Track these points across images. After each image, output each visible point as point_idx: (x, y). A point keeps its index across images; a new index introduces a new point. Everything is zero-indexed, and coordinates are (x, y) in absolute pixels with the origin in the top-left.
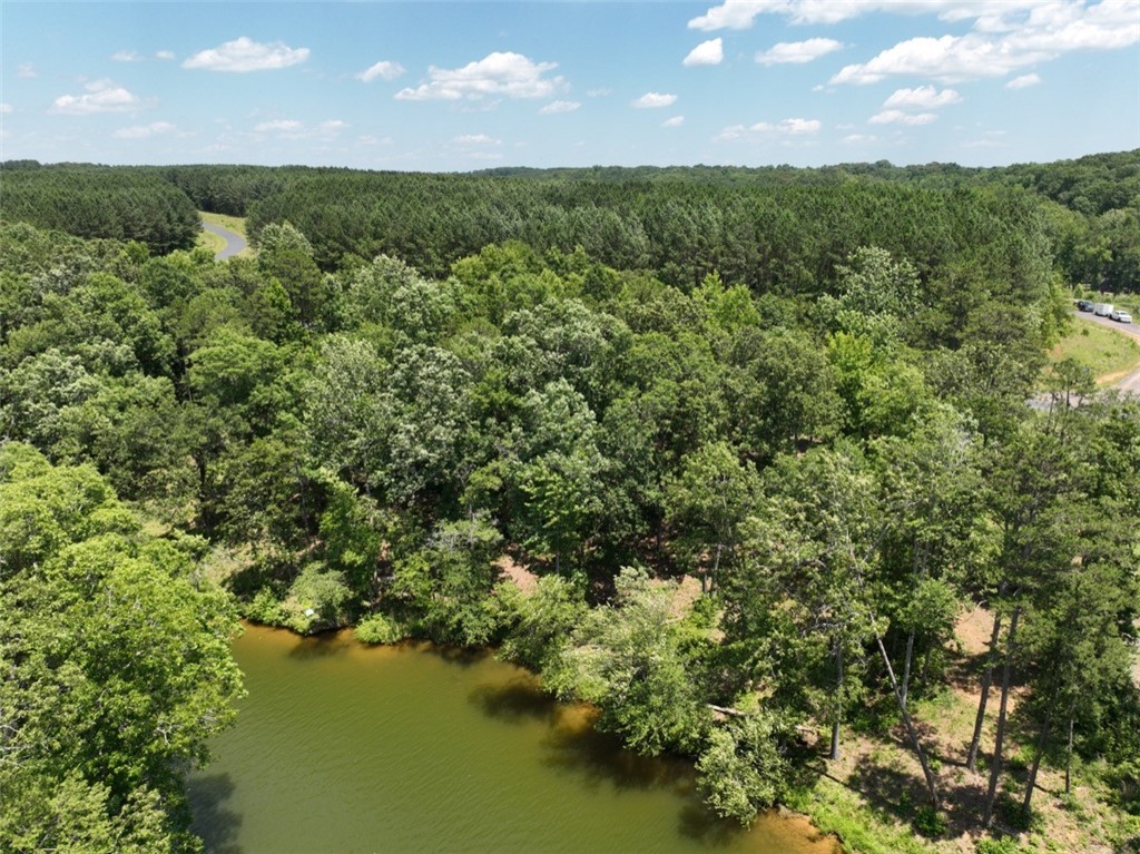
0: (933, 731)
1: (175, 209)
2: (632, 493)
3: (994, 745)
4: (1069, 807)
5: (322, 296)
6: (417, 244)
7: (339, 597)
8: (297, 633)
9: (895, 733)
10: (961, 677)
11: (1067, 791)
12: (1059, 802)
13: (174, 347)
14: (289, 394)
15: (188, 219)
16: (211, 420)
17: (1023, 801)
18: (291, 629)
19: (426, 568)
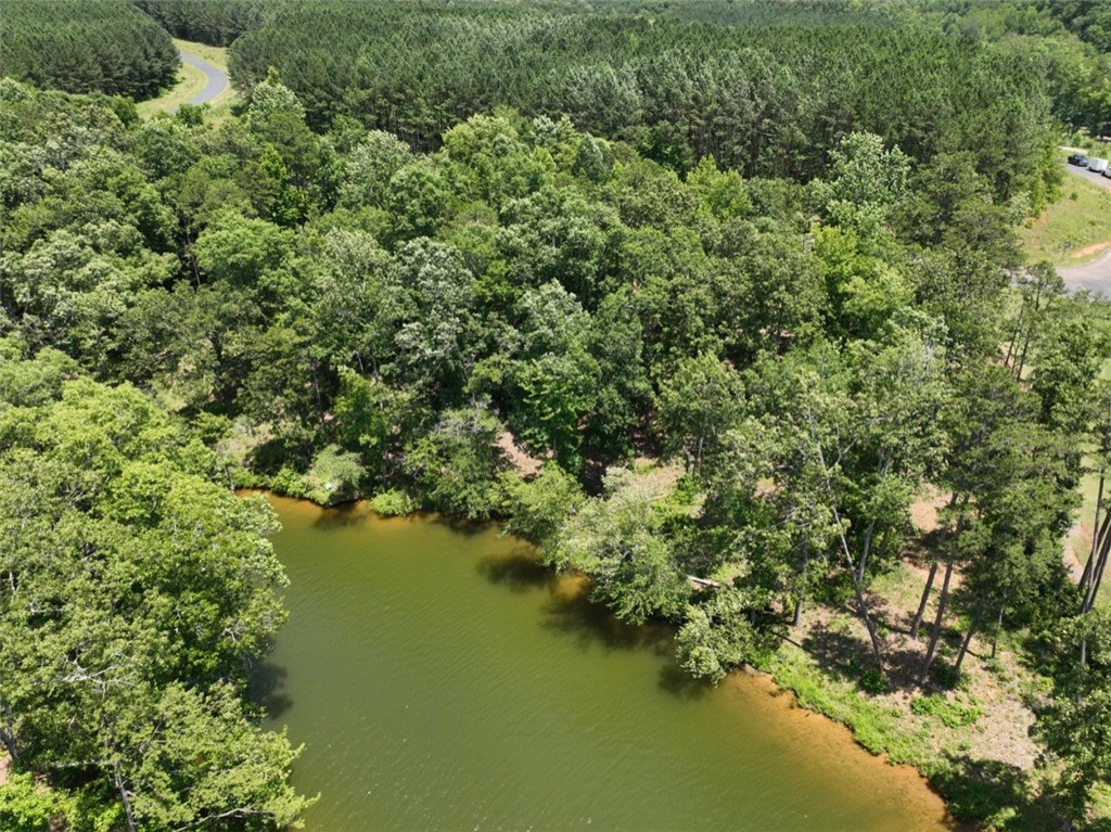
0: (884, 602)
1: (151, 43)
2: (621, 389)
3: (935, 615)
4: (992, 669)
5: (317, 161)
6: (406, 95)
7: (357, 475)
8: (318, 504)
9: (850, 604)
10: (912, 552)
11: (993, 656)
12: (984, 665)
13: (176, 220)
14: (296, 280)
15: (166, 54)
16: (225, 306)
17: (954, 664)
18: (313, 501)
19: (435, 451)
